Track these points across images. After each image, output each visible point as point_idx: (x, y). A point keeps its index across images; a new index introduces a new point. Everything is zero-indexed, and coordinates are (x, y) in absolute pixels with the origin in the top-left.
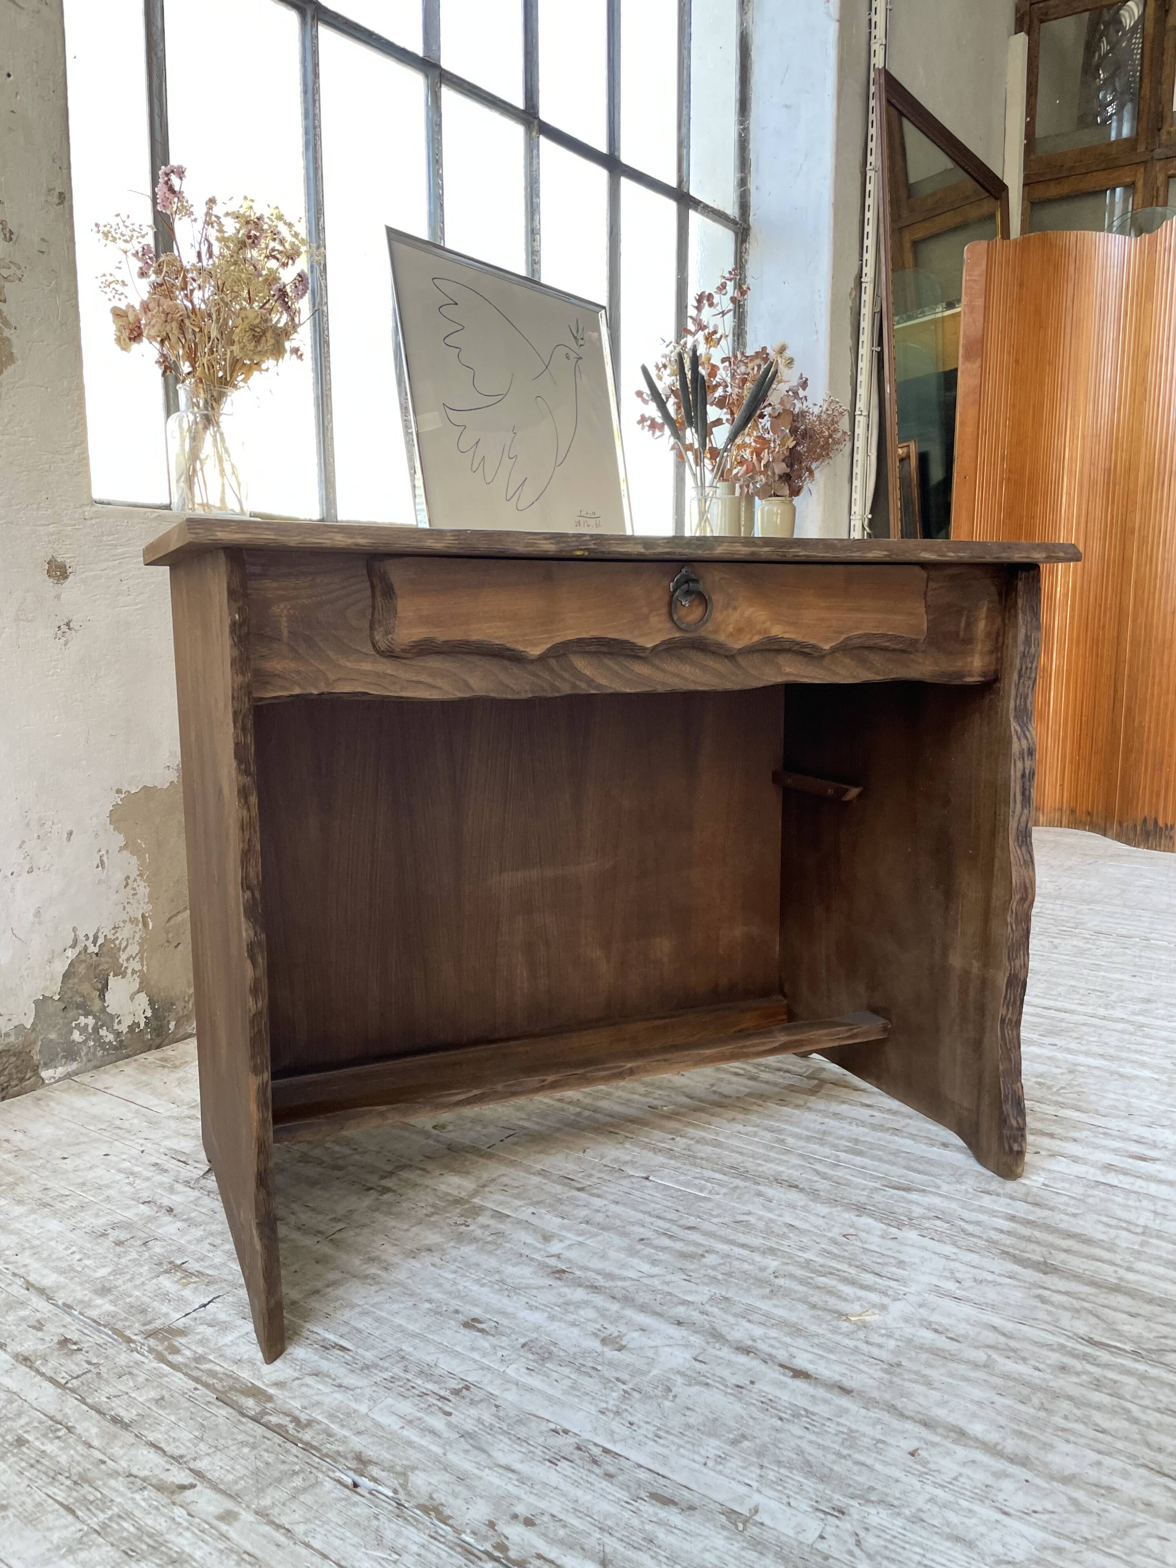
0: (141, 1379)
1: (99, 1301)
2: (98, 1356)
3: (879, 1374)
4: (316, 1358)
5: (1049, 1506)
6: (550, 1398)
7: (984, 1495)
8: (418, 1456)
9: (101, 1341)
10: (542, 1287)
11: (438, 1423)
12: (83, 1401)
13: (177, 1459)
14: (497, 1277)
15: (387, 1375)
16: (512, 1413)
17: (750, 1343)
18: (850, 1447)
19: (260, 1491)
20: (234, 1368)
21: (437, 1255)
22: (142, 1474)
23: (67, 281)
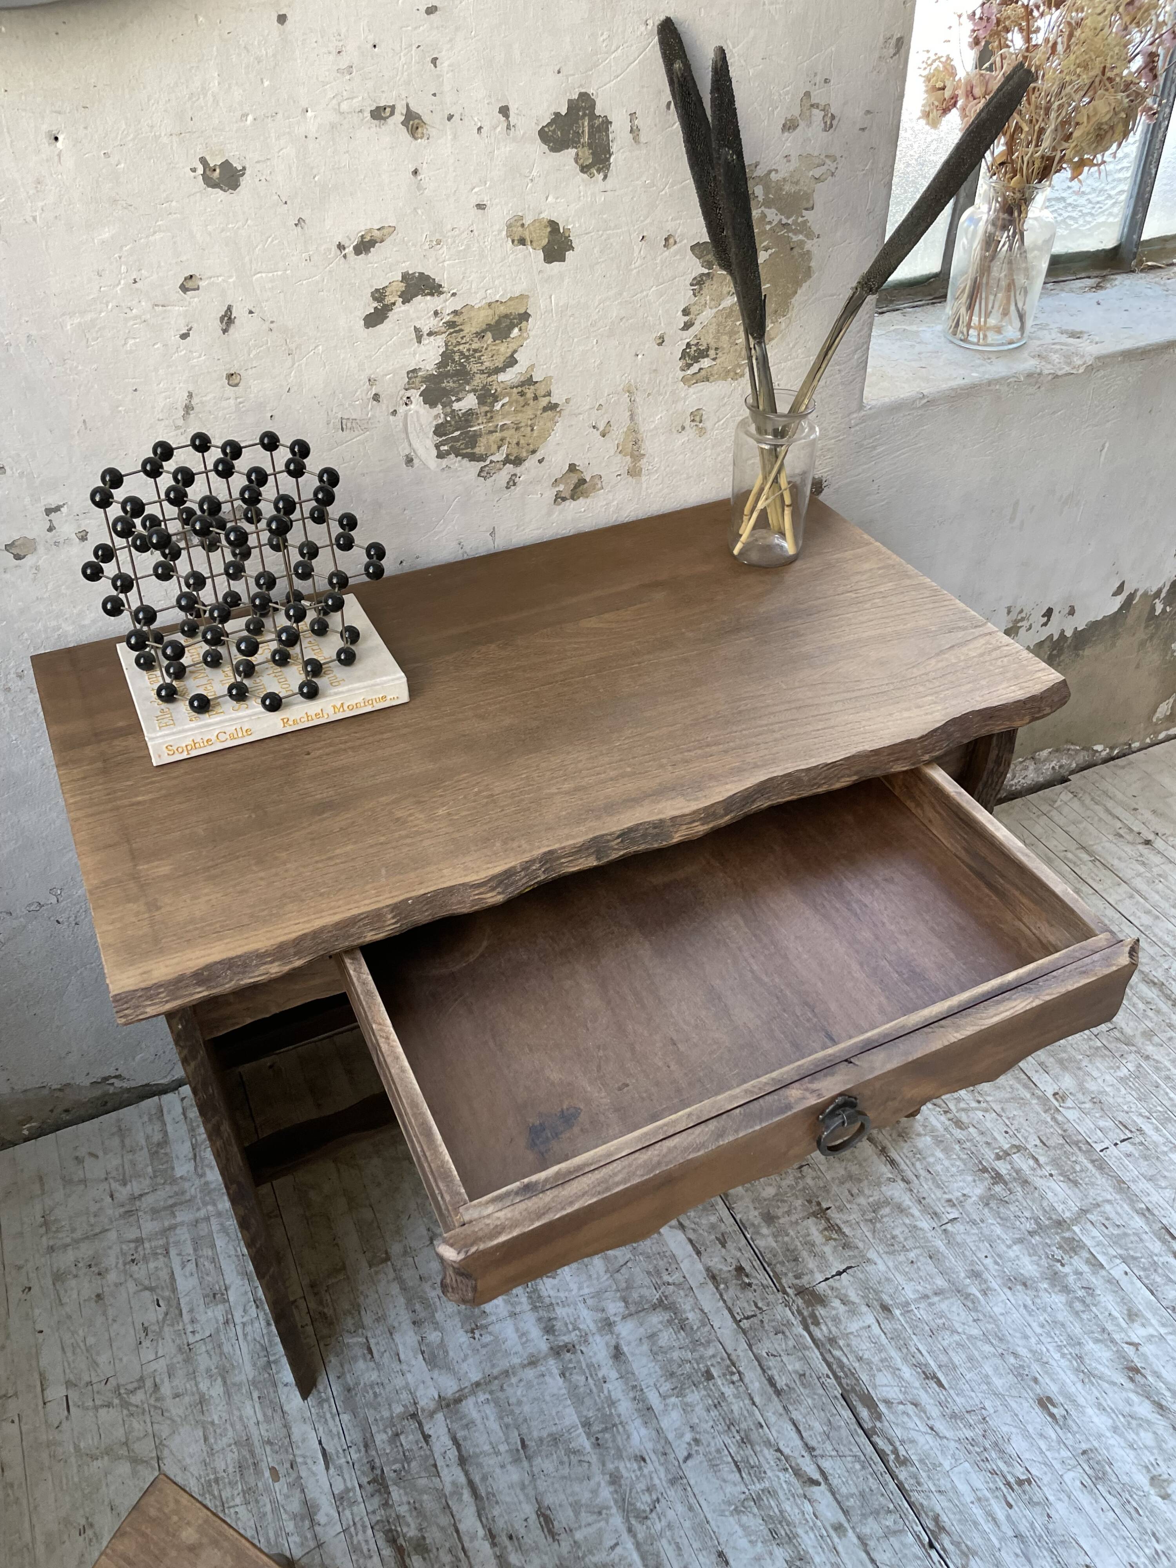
0: (791, 1343)
1: (765, 1231)
2: (762, 1299)
4: (917, 1384)
6: (1093, 1526)
8: (980, 1541)
9: (765, 1282)
10: (1114, 1384)
11: (1000, 1512)
12: (750, 1346)
13: (810, 1449)
14: (1076, 1350)
15: (969, 1434)
16: (1059, 1532)
19: (864, 1516)
20: (856, 1365)
21: (1032, 1293)
22: (787, 1451)
23: (885, 154)
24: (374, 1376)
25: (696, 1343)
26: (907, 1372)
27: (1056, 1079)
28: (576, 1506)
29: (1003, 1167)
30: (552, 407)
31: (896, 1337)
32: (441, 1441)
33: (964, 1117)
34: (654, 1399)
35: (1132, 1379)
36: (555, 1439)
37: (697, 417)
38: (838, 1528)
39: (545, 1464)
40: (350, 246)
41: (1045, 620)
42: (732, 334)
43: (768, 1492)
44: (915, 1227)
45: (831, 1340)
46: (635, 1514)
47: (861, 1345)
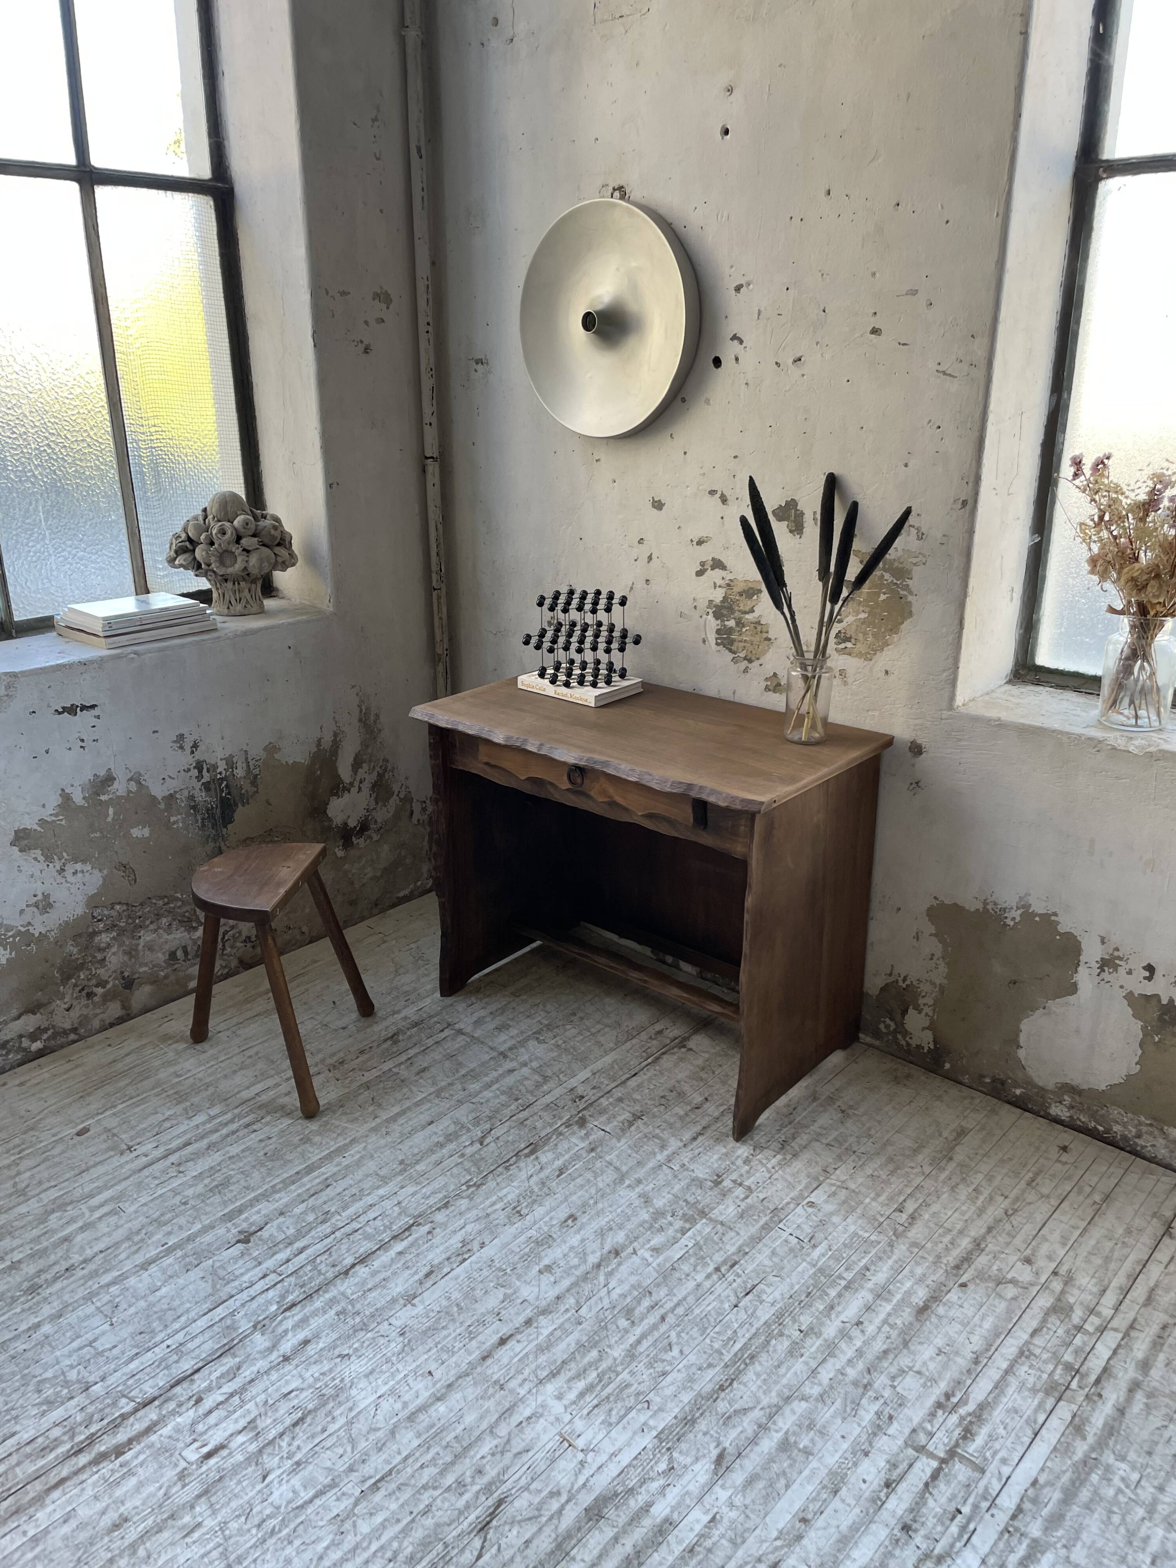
0: (551, 1121)
1: (612, 1100)
2: (570, 1108)
3: (495, 1377)
5: (377, 1417)
7: (392, 1392)
9: (580, 1107)
11: (499, 1206)
12: (541, 1109)
13: (498, 1139)
15: (536, 1190)
17: (535, 1325)
18: (442, 1349)
20: (552, 1144)
22: (492, 1132)
23: (958, 561)
24: (460, 1009)
25: (531, 1092)
26: (559, 1163)
27: (826, 1202)
28: (434, 1077)
29: (727, 1183)
30: (769, 639)
31: (577, 1157)
32: (443, 1035)
33: (754, 1163)
34: (495, 1087)
35: (610, 1252)
36: (460, 1064)
37: (842, 672)
38: (463, 1155)
39: (447, 1064)
40: (695, 540)
41: (1147, 974)
42: (865, 634)
43: (469, 1130)
44: (654, 1154)
45: (561, 1134)
46: (438, 1094)
47: (565, 1145)
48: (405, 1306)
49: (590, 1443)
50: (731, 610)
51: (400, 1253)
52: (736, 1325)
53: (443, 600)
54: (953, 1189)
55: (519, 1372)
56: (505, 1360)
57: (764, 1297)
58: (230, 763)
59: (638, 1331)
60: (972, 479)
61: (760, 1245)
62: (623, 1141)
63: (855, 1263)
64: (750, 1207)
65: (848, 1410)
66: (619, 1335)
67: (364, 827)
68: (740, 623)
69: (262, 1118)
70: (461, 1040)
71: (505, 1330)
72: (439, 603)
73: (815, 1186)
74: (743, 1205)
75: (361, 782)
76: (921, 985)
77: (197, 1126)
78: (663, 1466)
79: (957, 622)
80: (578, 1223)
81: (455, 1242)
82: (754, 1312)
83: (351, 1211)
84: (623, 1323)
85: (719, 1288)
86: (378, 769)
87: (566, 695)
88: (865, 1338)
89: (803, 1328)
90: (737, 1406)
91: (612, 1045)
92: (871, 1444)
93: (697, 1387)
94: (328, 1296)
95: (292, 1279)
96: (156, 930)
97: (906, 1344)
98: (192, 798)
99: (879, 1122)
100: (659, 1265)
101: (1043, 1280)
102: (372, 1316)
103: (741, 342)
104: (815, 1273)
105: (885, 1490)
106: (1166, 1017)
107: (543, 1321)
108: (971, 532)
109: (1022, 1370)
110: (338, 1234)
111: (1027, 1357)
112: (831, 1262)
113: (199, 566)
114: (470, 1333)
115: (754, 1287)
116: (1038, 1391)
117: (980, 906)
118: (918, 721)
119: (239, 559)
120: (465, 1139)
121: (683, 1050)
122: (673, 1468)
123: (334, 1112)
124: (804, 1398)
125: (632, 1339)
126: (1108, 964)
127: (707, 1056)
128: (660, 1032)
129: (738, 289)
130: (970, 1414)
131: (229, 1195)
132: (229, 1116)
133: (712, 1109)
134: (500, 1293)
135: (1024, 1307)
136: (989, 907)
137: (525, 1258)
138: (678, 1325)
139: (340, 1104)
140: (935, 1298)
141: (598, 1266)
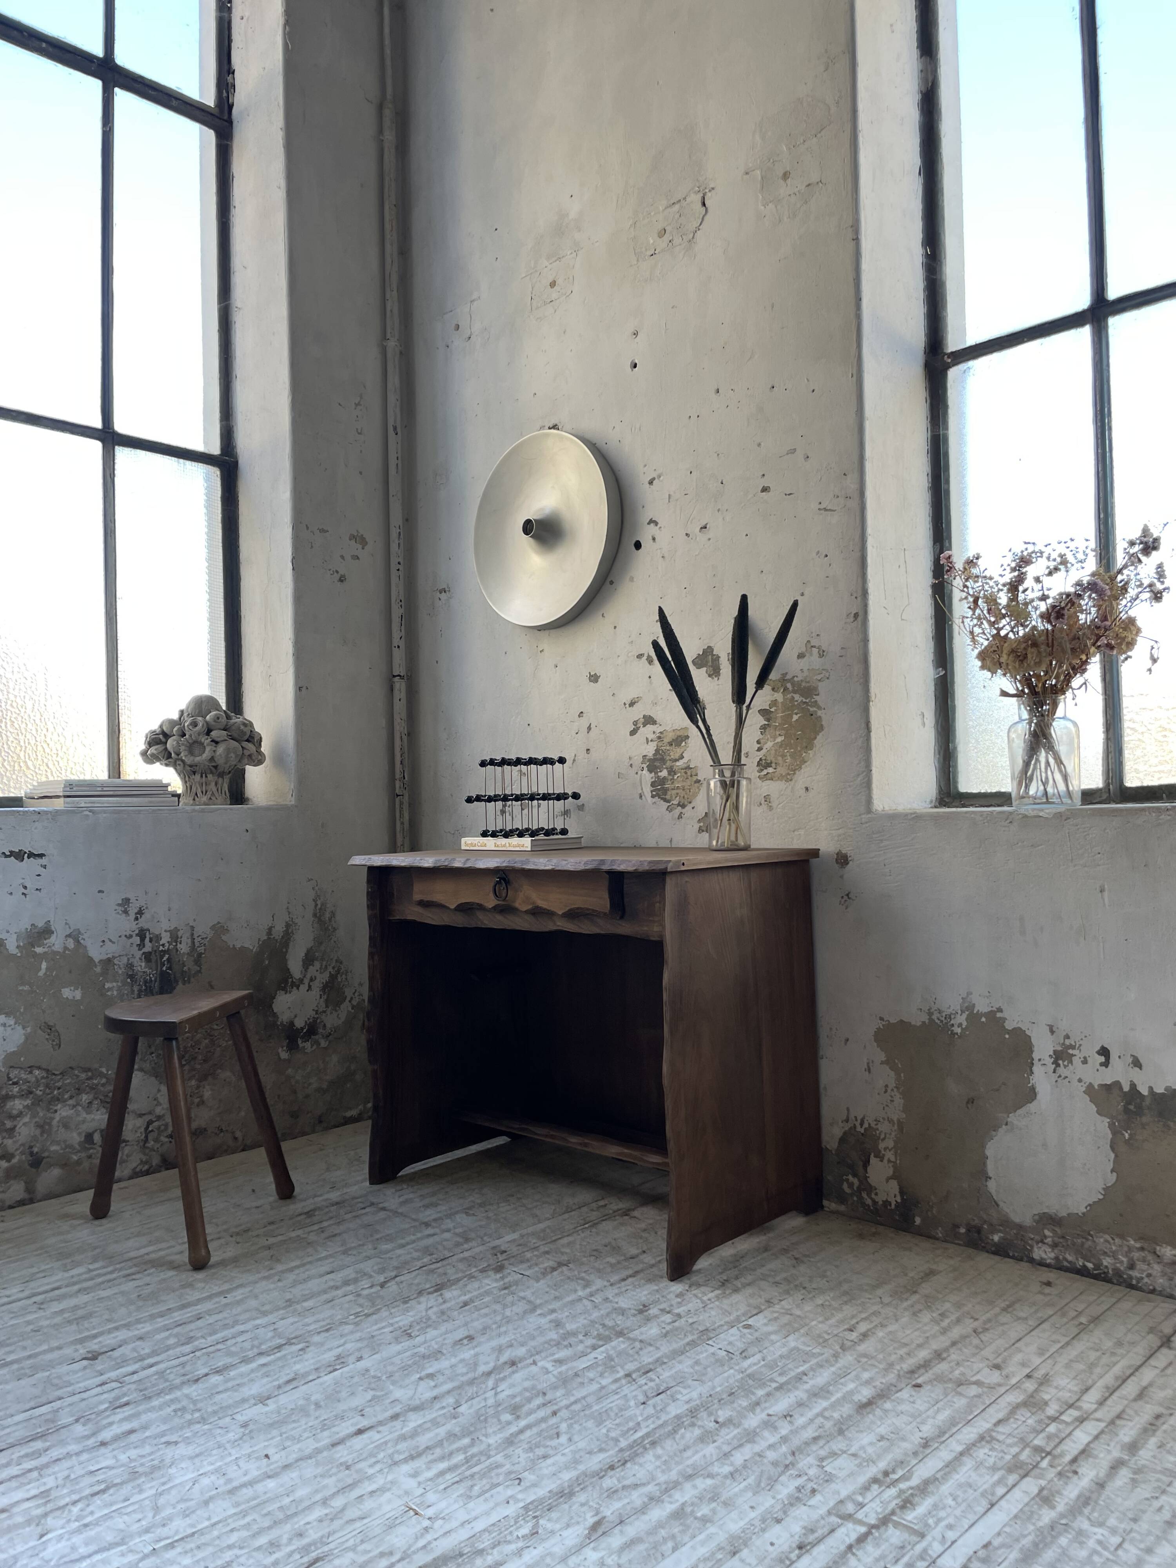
5: (192, 1491)
7: (217, 1471)
11: (388, 1330)
15: (434, 1317)
17: (402, 1419)
18: (287, 1437)
23: (857, 669)
24: (388, 1193)
25: (450, 1250)
26: (464, 1298)
27: (766, 1324)
28: (344, 1240)
29: (654, 1311)
30: (698, 781)
31: (487, 1293)
32: (364, 1211)
33: (688, 1296)
34: (409, 1246)
36: (376, 1231)
37: (767, 798)
38: (359, 1295)
39: (362, 1231)
40: (628, 704)
41: (1102, 1059)
42: (783, 756)
43: (371, 1276)
44: (576, 1291)
45: (473, 1277)
46: (345, 1252)
47: (476, 1285)
48: (255, 1405)
49: (441, 1512)
50: (663, 760)
51: (264, 1365)
52: (640, 1419)
53: (406, 806)
54: (914, 1314)
55: (372, 1455)
56: (358, 1447)
57: (679, 1396)
58: (175, 937)
59: (523, 1423)
60: (860, 592)
61: (683, 1357)
62: (542, 1282)
63: (790, 1369)
64: (677, 1329)
65: (763, 1485)
66: (499, 1427)
67: (312, 1030)
68: (672, 772)
69: (146, 1270)
70: (382, 1214)
71: (364, 1423)
72: (401, 809)
73: (754, 1313)
74: (668, 1328)
75: (311, 980)
76: (879, 1126)
77: (72, 1277)
78: (525, 1530)
79: (863, 725)
80: (475, 1343)
81: (329, 1356)
82: (665, 1408)
83: (219, 1336)
84: (506, 1417)
85: (626, 1390)
86: (330, 969)
87: (504, 846)
88: (793, 1428)
89: (720, 1420)
90: (627, 1482)
91: (548, 1215)
92: (785, 1513)
93: (582, 1468)
94: (168, 1397)
95: (133, 1387)
96: (74, 1106)
97: (841, 1432)
98: (130, 966)
99: (837, 1266)
100: (560, 1373)
101: (1014, 1381)
102: (215, 1412)
103: (656, 523)
104: (742, 1378)
105: (797, 1552)
106: (1132, 1107)
107: (412, 1416)
108: (865, 640)
109: (982, 1453)
110: (198, 1354)
111: (987, 1442)
112: (763, 1370)
113: (169, 756)
114: (325, 1425)
115: (668, 1389)
116: (999, 1469)
117: (925, 1018)
118: (841, 831)
119: (208, 749)
120: (365, 1283)
121: (627, 1217)
122: (537, 1533)
123: (226, 1266)
124: (710, 1476)
125: (513, 1429)
126: (1061, 1056)
127: (651, 1221)
128: (605, 1205)
129: (651, 482)
130: (912, 1488)
131: (86, 1325)
132: (110, 1269)
133: (648, 1259)
134: (369, 1395)
135: (988, 1403)
136: (934, 1017)
137: (404, 1368)
138: (571, 1419)
139: (235, 1261)
140: (883, 1395)
141: (489, 1374)
